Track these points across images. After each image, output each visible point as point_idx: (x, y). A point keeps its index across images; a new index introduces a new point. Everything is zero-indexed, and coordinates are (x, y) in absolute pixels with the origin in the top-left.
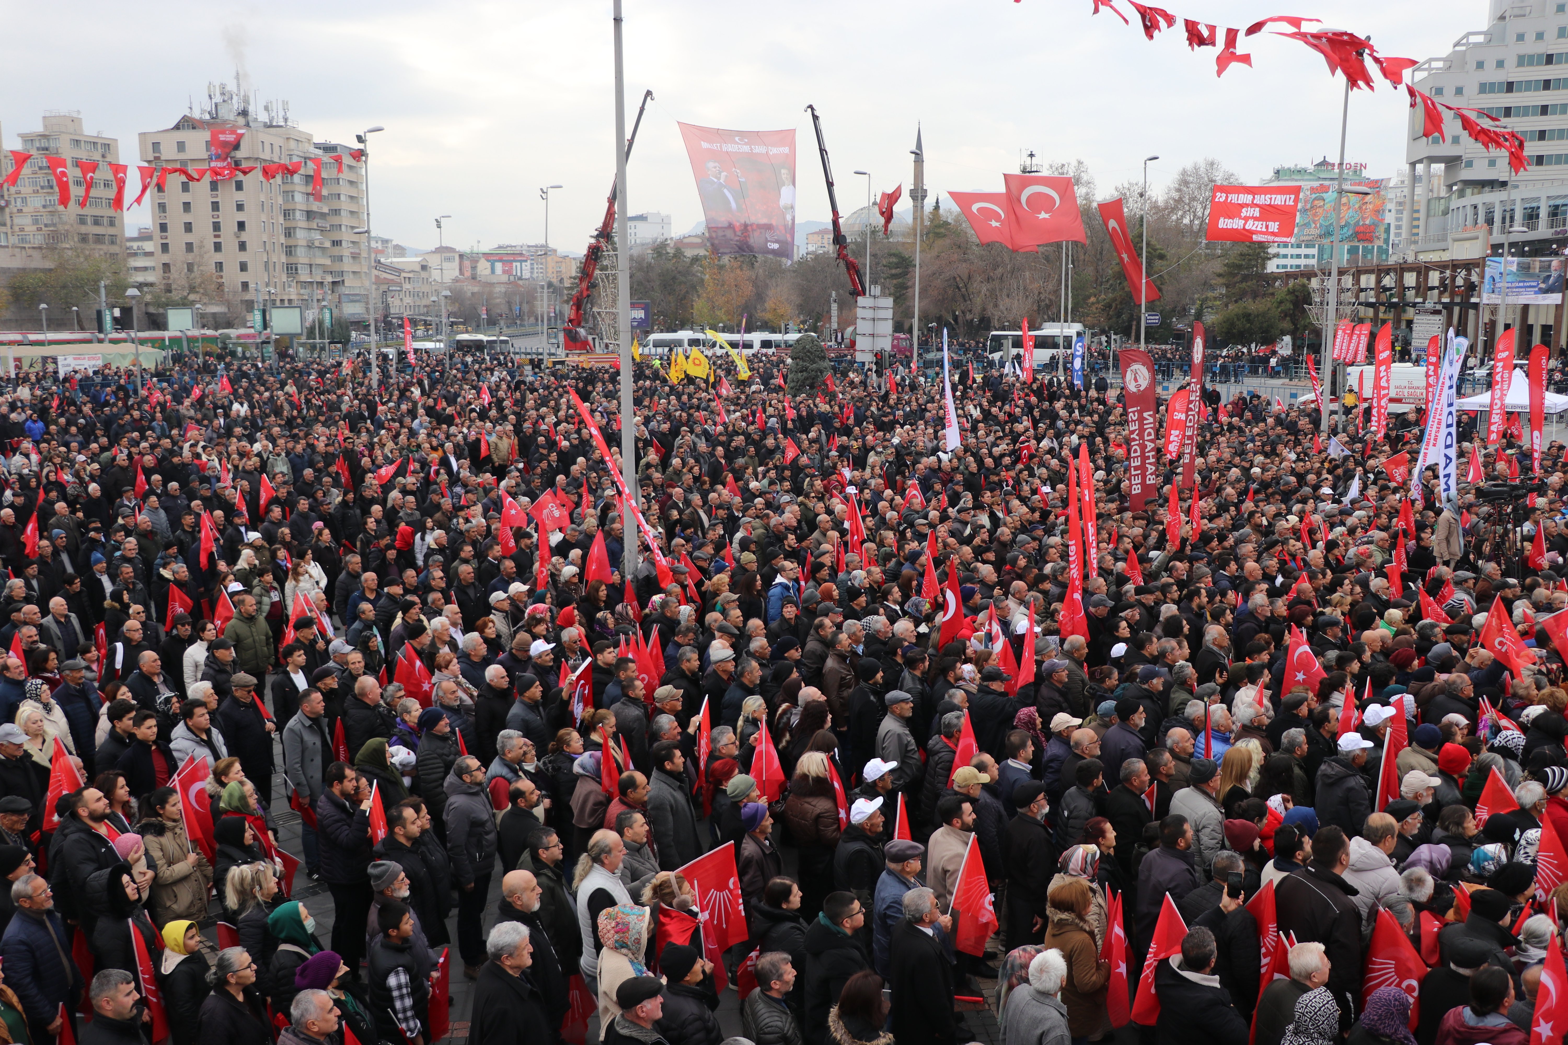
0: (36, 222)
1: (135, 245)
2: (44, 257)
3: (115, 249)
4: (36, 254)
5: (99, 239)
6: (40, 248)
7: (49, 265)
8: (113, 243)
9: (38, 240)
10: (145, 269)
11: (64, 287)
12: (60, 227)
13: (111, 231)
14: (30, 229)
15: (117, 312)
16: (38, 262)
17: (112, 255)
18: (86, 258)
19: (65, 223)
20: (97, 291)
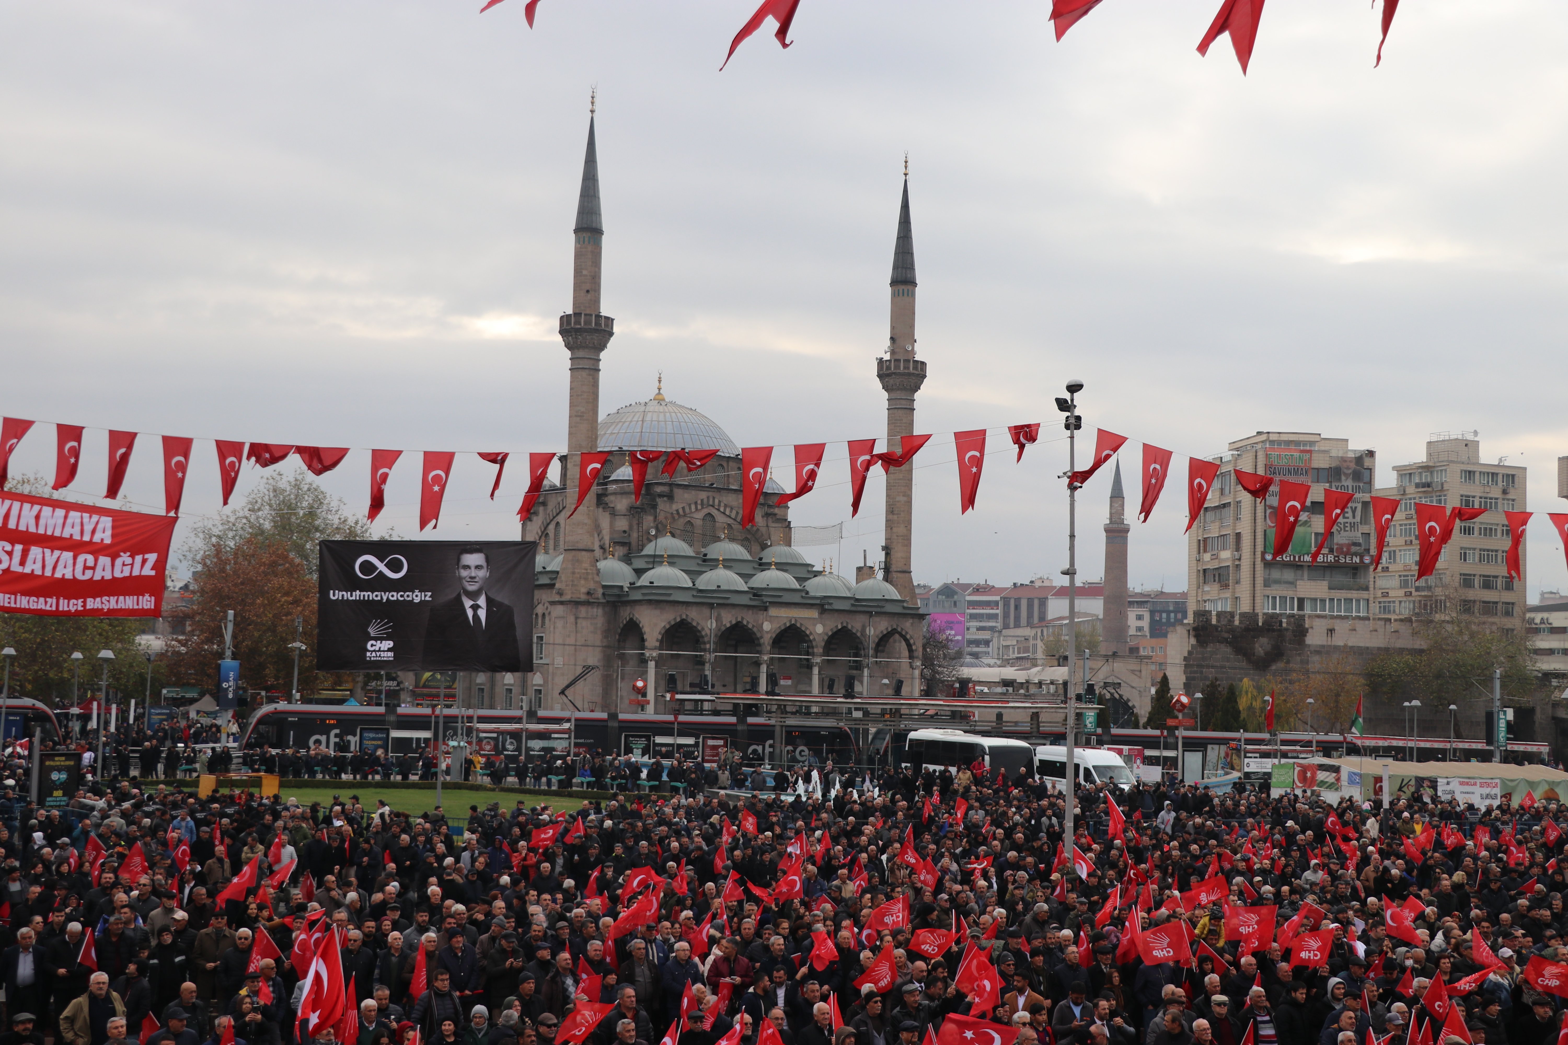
0: (1404, 584)
1: (1538, 617)
2: (1415, 633)
3: (1508, 623)
4: (1404, 629)
5: (1489, 608)
6: (1409, 620)
7: (1420, 643)
8: (1508, 613)
9: (1405, 610)
10: (1551, 652)
11: (1438, 676)
12: (1439, 591)
13: (1507, 597)
14: (1397, 593)
15: (1510, 714)
16: (1406, 641)
17: (1508, 631)
18: (1472, 635)
19: (1445, 586)
20: (1487, 681)
